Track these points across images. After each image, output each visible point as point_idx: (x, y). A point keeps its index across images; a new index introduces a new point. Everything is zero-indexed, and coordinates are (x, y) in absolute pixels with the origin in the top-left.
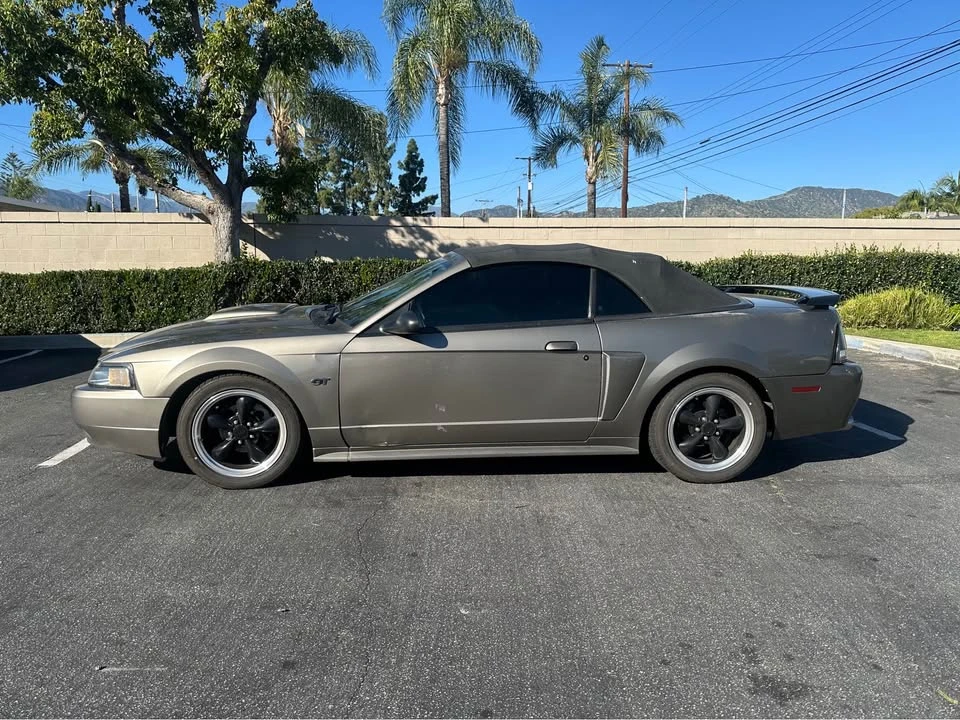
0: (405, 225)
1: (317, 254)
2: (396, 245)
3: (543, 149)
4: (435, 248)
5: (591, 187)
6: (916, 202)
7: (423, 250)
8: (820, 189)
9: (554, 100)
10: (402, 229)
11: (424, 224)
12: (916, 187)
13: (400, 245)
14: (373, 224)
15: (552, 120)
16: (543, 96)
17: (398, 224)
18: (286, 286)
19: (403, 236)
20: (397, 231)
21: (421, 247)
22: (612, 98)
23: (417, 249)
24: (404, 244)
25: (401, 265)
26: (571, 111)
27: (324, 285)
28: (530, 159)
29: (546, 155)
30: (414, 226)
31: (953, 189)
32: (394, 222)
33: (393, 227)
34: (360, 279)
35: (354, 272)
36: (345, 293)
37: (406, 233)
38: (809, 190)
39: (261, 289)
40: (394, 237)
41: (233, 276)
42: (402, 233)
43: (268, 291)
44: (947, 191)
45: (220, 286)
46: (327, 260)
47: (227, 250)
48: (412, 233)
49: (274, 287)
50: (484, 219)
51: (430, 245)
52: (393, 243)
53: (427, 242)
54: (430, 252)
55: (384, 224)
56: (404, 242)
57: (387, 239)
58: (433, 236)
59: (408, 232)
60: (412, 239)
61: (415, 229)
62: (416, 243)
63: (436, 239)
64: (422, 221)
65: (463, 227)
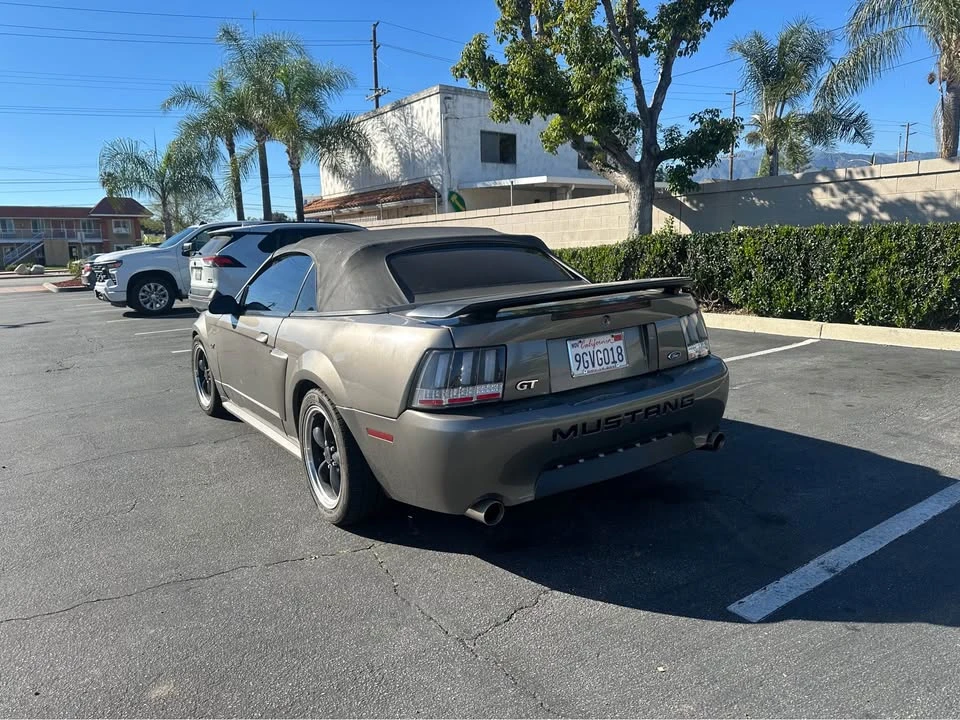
0: (835, 180)
2: (823, 208)
4: (875, 208)
7: (859, 212)
10: (832, 185)
11: (860, 177)
13: (829, 207)
14: (797, 185)
17: (826, 180)
19: (833, 195)
20: (825, 189)
21: (856, 208)
23: (850, 210)
24: (833, 206)
30: (848, 181)
32: (821, 179)
33: (819, 184)
35: (739, 244)
37: (837, 192)
40: (821, 197)
42: (832, 190)
46: (740, 228)
48: (845, 190)
51: (870, 205)
52: (819, 205)
53: (866, 201)
54: (869, 213)
55: (810, 182)
56: (833, 203)
57: (813, 201)
58: (874, 192)
59: (839, 190)
60: (845, 197)
61: (849, 185)
62: (849, 202)
63: (878, 195)
64: (858, 173)
65: (918, 175)
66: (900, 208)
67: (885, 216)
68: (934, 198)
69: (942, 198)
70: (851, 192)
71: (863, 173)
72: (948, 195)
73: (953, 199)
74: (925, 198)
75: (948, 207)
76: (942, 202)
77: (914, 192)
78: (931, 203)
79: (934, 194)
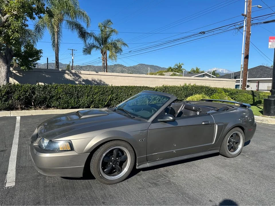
0: (71, 73)
1: (38, 82)
2: (67, 79)
3: (86, 49)
4: (81, 81)
5: (103, 61)
6: (171, 70)
8: (145, 65)
9: (91, 35)
12: (171, 66)
13: (69, 79)
14: (60, 72)
15: (90, 41)
16: (88, 33)
17: (69, 72)
18: (30, 93)
19: (71, 77)
20: (68, 75)
22: (108, 37)
23: (76, 81)
24: (71, 79)
25: (73, 86)
26: (96, 39)
27: (44, 93)
28: (72, 50)
29: (88, 51)
31: (178, 67)
32: (67, 72)
34: (58, 91)
35: (55, 89)
36: (52, 96)
38: (142, 65)
39: (20, 95)
40: (67, 76)
41: (9, 90)
42: (70, 75)
43: (23, 95)
44: (177, 67)
45: (3, 94)
47: (5, 80)
49: (25, 94)
50: (97, 72)
53: (79, 79)
55: (64, 72)
57: (65, 77)
61: (75, 75)
63: (82, 78)
65: (90, 74)
66: (87, 81)
67: (84, 83)
69: (95, 80)
70: (75, 76)
71: (78, 72)
72: (96, 79)
74: (92, 80)
75: (96, 82)
76: (95, 81)
77: (90, 78)
78: (94, 81)
79: (93, 79)
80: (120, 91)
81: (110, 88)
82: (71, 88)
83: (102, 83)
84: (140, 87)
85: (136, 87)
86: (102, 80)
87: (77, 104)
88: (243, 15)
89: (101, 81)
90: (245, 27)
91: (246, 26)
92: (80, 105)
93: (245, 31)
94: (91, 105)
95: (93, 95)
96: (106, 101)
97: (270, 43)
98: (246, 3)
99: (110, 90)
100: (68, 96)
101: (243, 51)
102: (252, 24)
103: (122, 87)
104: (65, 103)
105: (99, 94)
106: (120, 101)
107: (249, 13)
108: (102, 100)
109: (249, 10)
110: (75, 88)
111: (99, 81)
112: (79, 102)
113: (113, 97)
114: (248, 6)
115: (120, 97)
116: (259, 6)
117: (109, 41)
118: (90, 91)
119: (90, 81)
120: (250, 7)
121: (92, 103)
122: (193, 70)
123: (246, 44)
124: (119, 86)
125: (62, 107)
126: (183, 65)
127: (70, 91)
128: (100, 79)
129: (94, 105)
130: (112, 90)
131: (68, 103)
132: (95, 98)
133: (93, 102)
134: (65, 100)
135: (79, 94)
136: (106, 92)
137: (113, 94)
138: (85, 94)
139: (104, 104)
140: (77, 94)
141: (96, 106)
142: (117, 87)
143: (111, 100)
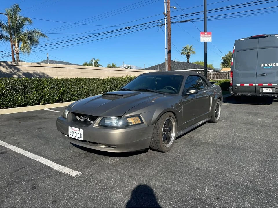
4: (21, 74)
5: (17, 55)
7: (16, 75)
10: (6, 66)
11: (15, 65)
17: (4, 64)
19: (7, 69)
20: (4, 67)
21: (15, 74)
22: (21, 26)
23: (13, 74)
30: (11, 65)
32: (2, 63)
33: (2, 65)
37: (8, 68)
40: (3, 69)
42: (6, 67)
48: (11, 68)
50: (39, 64)
51: (19, 73)
52: (3, 72)
53: (18, 72)
54: (19, 76)
56: (7, 71)
58: (20, 69)
59: (9, 67)
60: (11, 70)
62: (13, 72)
63: (21, 71)
64: (14, 63)
65: (32, 66)
66: (27, 74)
67: (24, 77)
68: (36, 73)
69: (38, 73)
72: (39, 72)
73: (40, 73)
74: (34, 72)
75: (39, 75)
77: (31, 71)
79: (35, 72)
80: (71, 83)
81: (60, 81)
82: (16, 82)
83: (46, 76)
84: (91, 79)
85: (87, 79)
86: (45, 72)
87: (24, 101)
88: (164, 14)
89: (43, 74)
90: (166, 25)
91: (167, 23)
92: (29, 102)
93: (167, 28)
94: (41, 101)
95: (42, 90)
96: (57, 96)
97: (201, 38)
98: (165, 3)
99: (60, 83)
100: (14, 92)
101: (166, 46)
102: (171, 22)
103: (73, 79)
104: (10, 101)
105: (49, 88)
106: (71, 95)
107: (168, 12)
108: (53, 95)
109: (169, 10)
110: (21, 82)
111: (42, 74)
112: (27, 99)
113: (64, 90)
114: (168, 7)
115: (71, 91)
116: (175, 7)
117: (23, 30)
118: (38, 85)
119: (32, 74)
120: (169, 7)
121: (41, 99)
122: (109, 65)
123: (168, 39)
124: (69, 79)
125: (7, 106)
126: (99, 60)
127: (14, 86)
128: (42, 71)
129: (44, 101)
130: (62, 83)
131: (14, 101)
132: (45, 92)
133: (43, 97)
134: (10, 98)
135: (27, 90)
136: (56, 85)
137: (64, 87)
138: (32, 89)
139: (56, 99)
140: (24, 90)
141: (46, 102)
142: (67, 79)
143: (62, 94)
